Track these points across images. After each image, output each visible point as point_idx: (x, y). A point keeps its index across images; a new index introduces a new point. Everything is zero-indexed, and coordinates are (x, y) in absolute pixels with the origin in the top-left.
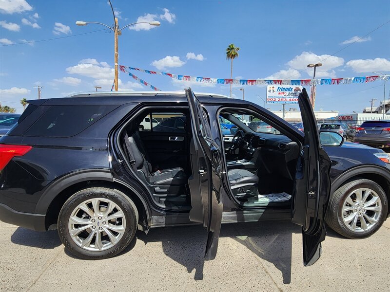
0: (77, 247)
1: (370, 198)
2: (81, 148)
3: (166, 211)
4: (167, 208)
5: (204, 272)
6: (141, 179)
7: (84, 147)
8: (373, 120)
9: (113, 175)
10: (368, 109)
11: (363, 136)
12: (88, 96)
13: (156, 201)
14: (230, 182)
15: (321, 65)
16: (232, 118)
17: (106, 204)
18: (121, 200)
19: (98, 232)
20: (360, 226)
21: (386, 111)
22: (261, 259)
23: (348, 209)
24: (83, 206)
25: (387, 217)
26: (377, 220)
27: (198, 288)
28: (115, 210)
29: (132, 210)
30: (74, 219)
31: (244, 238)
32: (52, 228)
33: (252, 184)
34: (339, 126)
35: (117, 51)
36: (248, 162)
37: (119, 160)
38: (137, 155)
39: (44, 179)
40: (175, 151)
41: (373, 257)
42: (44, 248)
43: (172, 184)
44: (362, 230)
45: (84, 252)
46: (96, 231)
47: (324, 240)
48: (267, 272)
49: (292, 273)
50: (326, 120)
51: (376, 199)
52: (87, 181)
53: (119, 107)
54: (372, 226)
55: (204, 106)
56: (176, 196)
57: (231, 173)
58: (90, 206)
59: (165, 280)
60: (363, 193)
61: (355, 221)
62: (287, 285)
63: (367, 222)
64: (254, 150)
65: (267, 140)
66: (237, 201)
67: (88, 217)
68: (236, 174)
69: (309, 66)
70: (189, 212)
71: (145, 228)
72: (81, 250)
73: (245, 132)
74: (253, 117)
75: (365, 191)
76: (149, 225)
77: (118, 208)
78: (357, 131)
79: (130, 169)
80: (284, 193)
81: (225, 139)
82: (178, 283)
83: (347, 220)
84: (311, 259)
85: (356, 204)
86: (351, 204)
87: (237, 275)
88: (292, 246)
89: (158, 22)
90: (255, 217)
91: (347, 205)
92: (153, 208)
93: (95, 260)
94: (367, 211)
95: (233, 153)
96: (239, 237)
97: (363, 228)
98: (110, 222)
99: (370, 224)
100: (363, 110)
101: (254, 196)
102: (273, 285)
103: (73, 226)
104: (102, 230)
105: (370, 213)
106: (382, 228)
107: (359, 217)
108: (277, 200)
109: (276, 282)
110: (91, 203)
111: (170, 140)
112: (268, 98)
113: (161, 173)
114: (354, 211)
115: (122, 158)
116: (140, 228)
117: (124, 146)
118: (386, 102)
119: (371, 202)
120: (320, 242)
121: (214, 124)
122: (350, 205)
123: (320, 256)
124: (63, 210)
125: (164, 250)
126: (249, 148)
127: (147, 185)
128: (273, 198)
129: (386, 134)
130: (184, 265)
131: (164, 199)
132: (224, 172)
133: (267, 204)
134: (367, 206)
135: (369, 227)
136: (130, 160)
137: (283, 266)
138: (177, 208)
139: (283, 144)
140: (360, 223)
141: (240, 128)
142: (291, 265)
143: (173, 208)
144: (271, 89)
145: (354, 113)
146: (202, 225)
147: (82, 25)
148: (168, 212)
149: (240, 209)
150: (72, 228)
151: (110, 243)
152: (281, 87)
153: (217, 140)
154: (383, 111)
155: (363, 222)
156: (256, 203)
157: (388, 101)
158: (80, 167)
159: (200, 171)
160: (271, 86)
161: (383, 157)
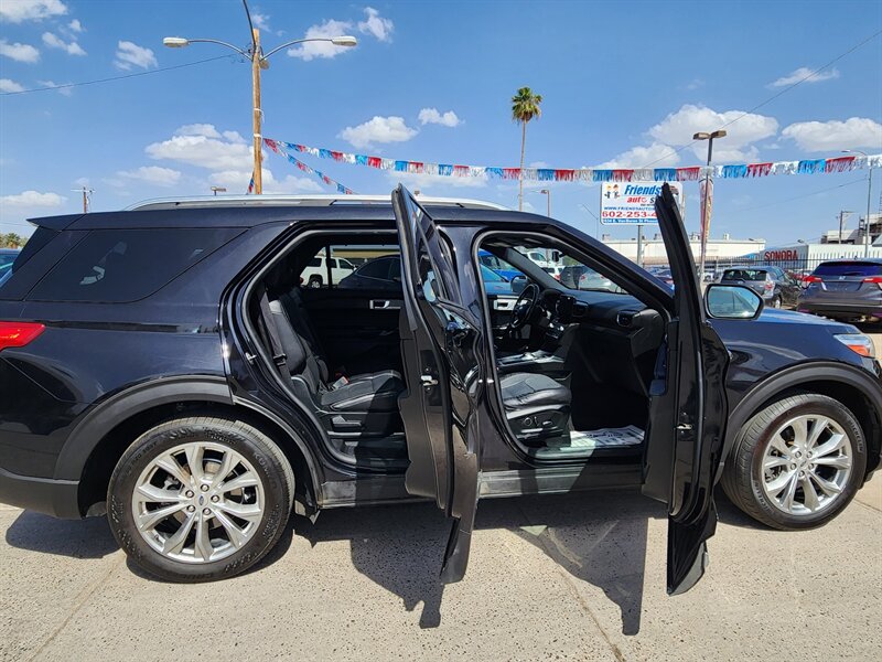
0: (152, 553)
1: (825, 437)
2: (173, 328)
3: (357, 470)
4: (361, 463)
5: (443, 610)
6: (299, 398)
7: (182, 326)
8: (843, 260)
9: (234, 389)
10: (833, 234)
11: (818, 297)
12: (175, 207)
13: (336, 449)
14: (506, 403)
15: (724, 133)
16: (513, 256)
17: (220, 456)
18: (252, 445)
19: (202, 519)
20: (802, 501)
21: (874, 239)
22: (573, 579)
23: (775, 462)
24: (165, 461)
25: (865, 480)
26: (840, 488)
27: (427, 646)
28: (240, 470)
29: (278, 469)
30: (145, 490)
31: (538, 530)
32: (95, 511)
33: (557, 407)
34: (764, 272)
35: (258, 106)
36: (549, 356)
37: (247, 355)
38: (290, 344)
39: (73, 398)
40: (384, 333)
41: (831, 571)
42: (81, 557)
43: (372, 409)
44: (808, 511)
45: (170, 566)
46: (197, 519)
47: (713, 534)
48: (586, 608)
49: (643, 610)
50: (736, 261)
51: (839, 439)
52: (175, 403)
53: (245, 232)
54: (829, 500)
55: (444, 230)
56: (382, 437)
57: (508, 382)
58: (181, 459)
59: (353, 627)
60: (810, 425)
61: (792, 490)
62: (631, 637)
63: (819, 491)
64: (562, 329)
65: (591, 306)
66: (521, 446)
67: (177, 486)
68: (521, 385)
69: (696, 137)
70: (404, 472)
71: (310, 511)
72: (162, 560)
73: (542, 287)
74: (560, 253)
75: (815, 420)
76: (319, 503)
77: (246, 463)
78: (804, 284)
79: (275, 375)
80: (631, 427)
81: (499, 305)
82: (381, 634)
83: (773, 487)
84: (683, 578)
85: (795, 451)
86: (782, 450)
87: (517, 615)
88: (648, 547)
89: (351, 39)
90: (562, 483)
91: (773, 454)
92: (328, 464)
93: (195, 583)
94: (820, 466)
95: (517, 337)
96: (527, 528)
97: (808, 506)
98: (228, 496)
99: (827, 496)
100: (821, 237)
101: (559, 434)
102: (598, 638)
103: (144, 507)
104: (211, 516)
105: (826, 472)
106: (852, 504)
107: (800, 481)
108: (613, 443)
109: (605, 631)
110: (184, 453)
111: (372, 307)
112: (603, 210)
113: (350, 382)
114: (788, 467)
115: (253, 350)
116: (300, 509)
117: (260, 321)
118: (873, 219)
119: (828, 447)
120: (704, 541)
121: (466, 270)
122: (780, 455)
123: (703, 571)
124: (119, 471)
125: (353, 558)
126: (551, 325)
127: (313, 410)
128: (606, 438)
129: (872, 290)
130: (397, 593)
131: (355, 444)
132: (490, 381)
133: (589, 454)
134: (818, 456)
135: (824, 503)
136: (274, 355)
137: (625, 593)
138: (382, 464)
139: (626, 316)
140: (803, 494)
141: (533, 279)
142: (641, 591)
143: (373, 463)
144: (612, 190)
145: (800, 244)
146: (433, 503)
147: (178, 45)
148: (363, 472)
149: (527, 464)
150: (141, 512)
151: (229, 544)
152: (634, 186)
153: (475, 307)
154: (867, 238)
155: (810, 491)
156: (565, 451)
157: (877, 216)
158: (157, 371)
159: (424, 378)
160: (612, 183)
161: (857, 343)
